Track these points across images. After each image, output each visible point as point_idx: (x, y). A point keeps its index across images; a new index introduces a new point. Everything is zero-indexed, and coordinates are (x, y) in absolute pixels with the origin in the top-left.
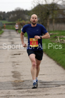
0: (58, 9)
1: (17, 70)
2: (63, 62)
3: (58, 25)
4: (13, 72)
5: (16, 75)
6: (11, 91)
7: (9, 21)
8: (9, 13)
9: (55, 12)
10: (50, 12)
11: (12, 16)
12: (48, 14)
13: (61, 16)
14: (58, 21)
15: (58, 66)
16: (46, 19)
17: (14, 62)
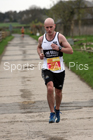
0: (86, 7)
1: (28, 88)
2: (88, 77)
3: (85, 28)
4: (22, 91)
5: (25, 94)
6: (18, 115)
7: (22, 23)
8: (22, 13)
9: (82, 11)
10: (76, 10)
11: (25, 16)
12: (72, 13)
13: (89, 16)
14: (86, 23)
15: (81, 82)
16: (70, 20)
17: (24, 78)
